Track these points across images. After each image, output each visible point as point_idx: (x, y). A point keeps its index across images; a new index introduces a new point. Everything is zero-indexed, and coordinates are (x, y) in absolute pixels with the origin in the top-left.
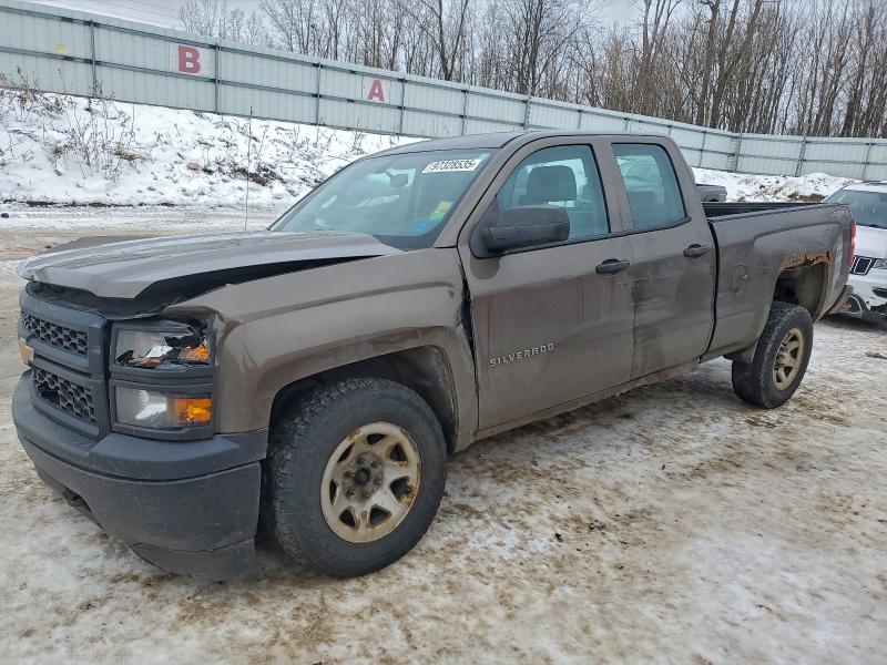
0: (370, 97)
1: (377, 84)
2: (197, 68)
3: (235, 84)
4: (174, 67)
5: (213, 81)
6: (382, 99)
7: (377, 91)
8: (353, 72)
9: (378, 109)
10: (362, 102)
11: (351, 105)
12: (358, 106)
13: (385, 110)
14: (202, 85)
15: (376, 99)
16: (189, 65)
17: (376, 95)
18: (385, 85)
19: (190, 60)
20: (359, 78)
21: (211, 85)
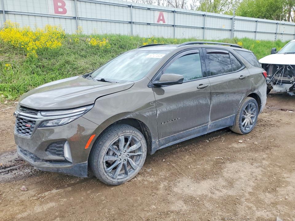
0: (158, 21)
1: (161, 15)
2: (65, 12)
3: (87, 20)
4: (52, 12)
5: (75, 18)
6: (164, 22)
7: (161, 18)
8: (149, 9)
9: (163, 27)
10: (154, 25)
11: (149, 26)
12: (152, 27)
13: (166, 28)
14: (68, 21)
15: (161, 22)
16: (60, 10)
17: (161, 20)
18: (165, 14)
19: (60, 7)
20: (152, 12)
21: (73, 21)
